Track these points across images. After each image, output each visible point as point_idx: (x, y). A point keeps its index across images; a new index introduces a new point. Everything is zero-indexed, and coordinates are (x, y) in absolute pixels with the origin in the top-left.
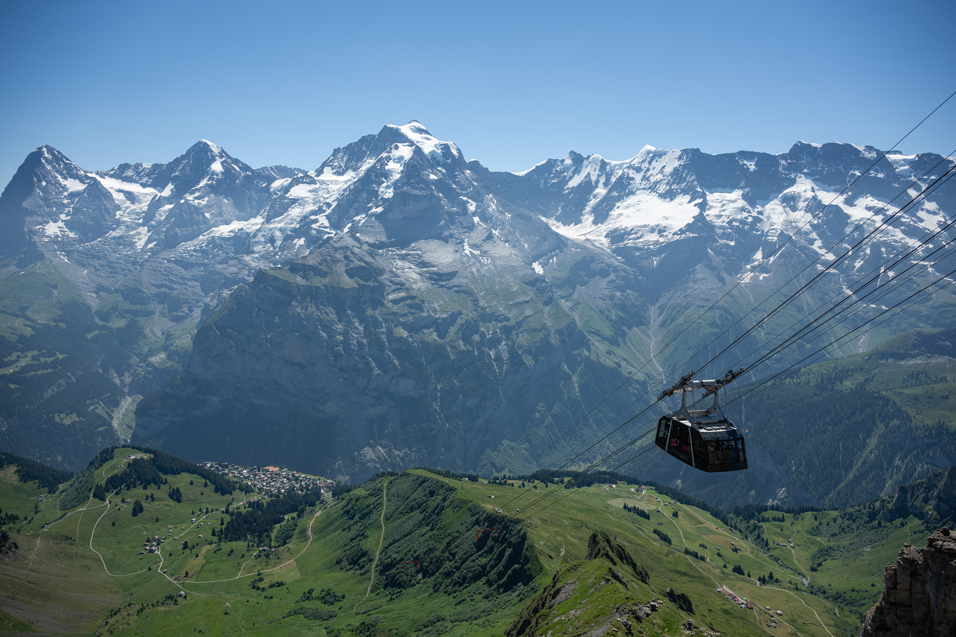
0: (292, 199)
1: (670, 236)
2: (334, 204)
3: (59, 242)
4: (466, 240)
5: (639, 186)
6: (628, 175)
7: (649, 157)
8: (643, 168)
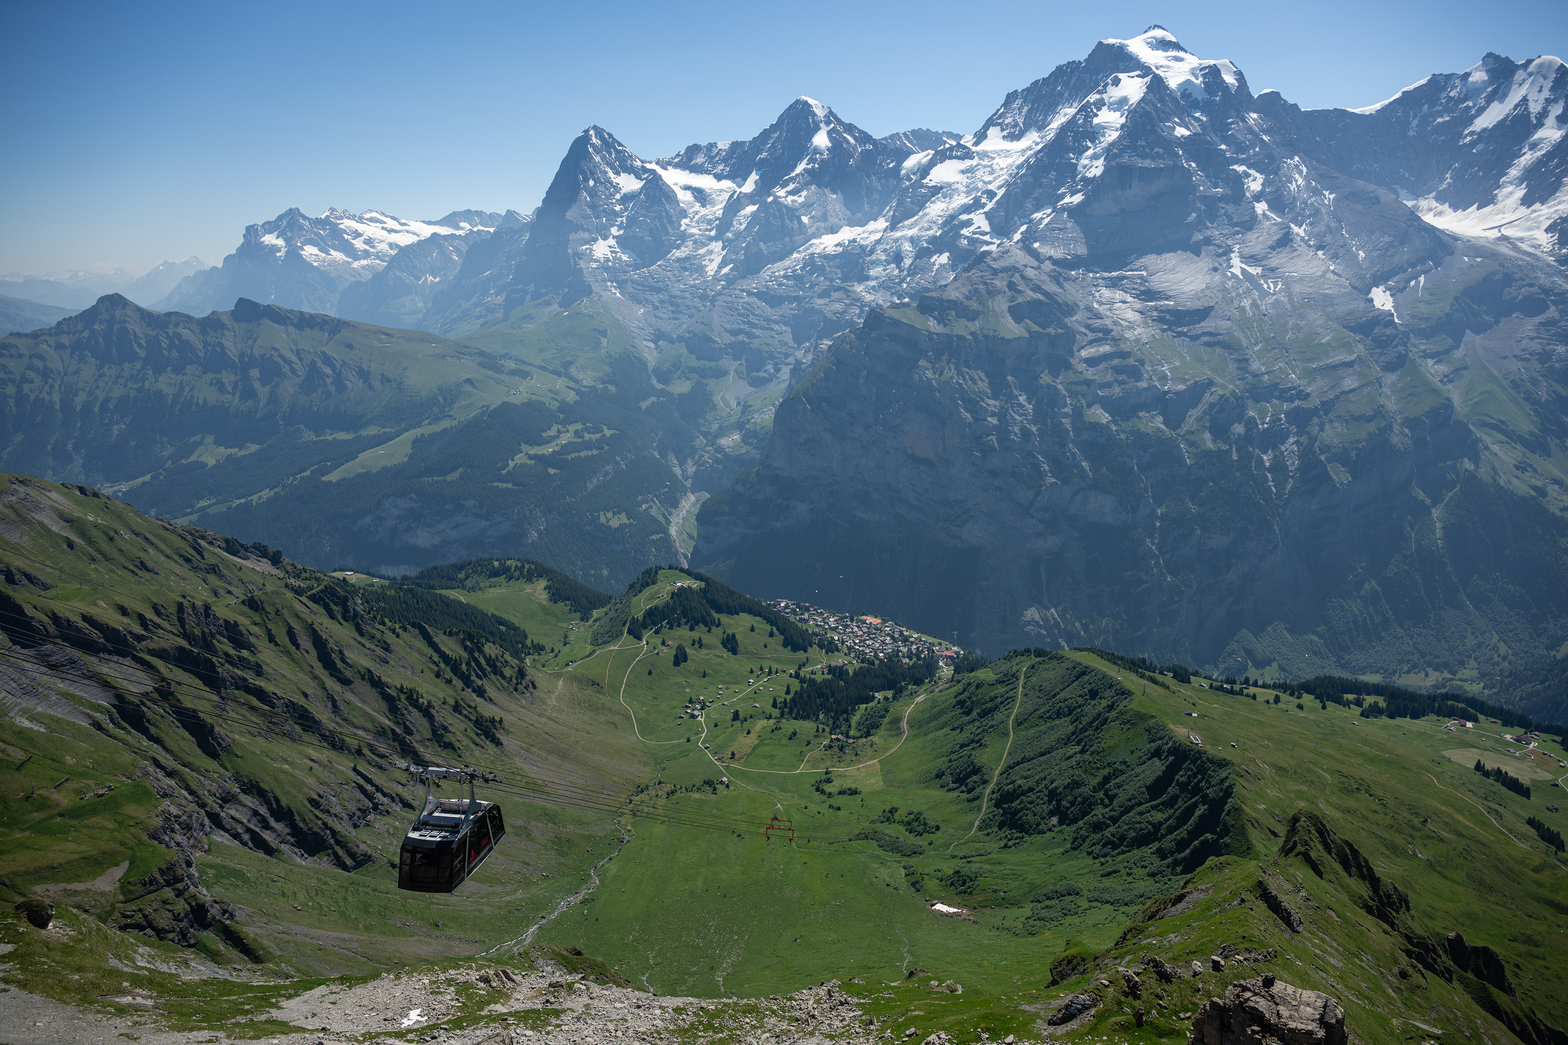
0: (933, 187)
2: (1001, 192)
3: (610, 268)
4: (1236, 248)
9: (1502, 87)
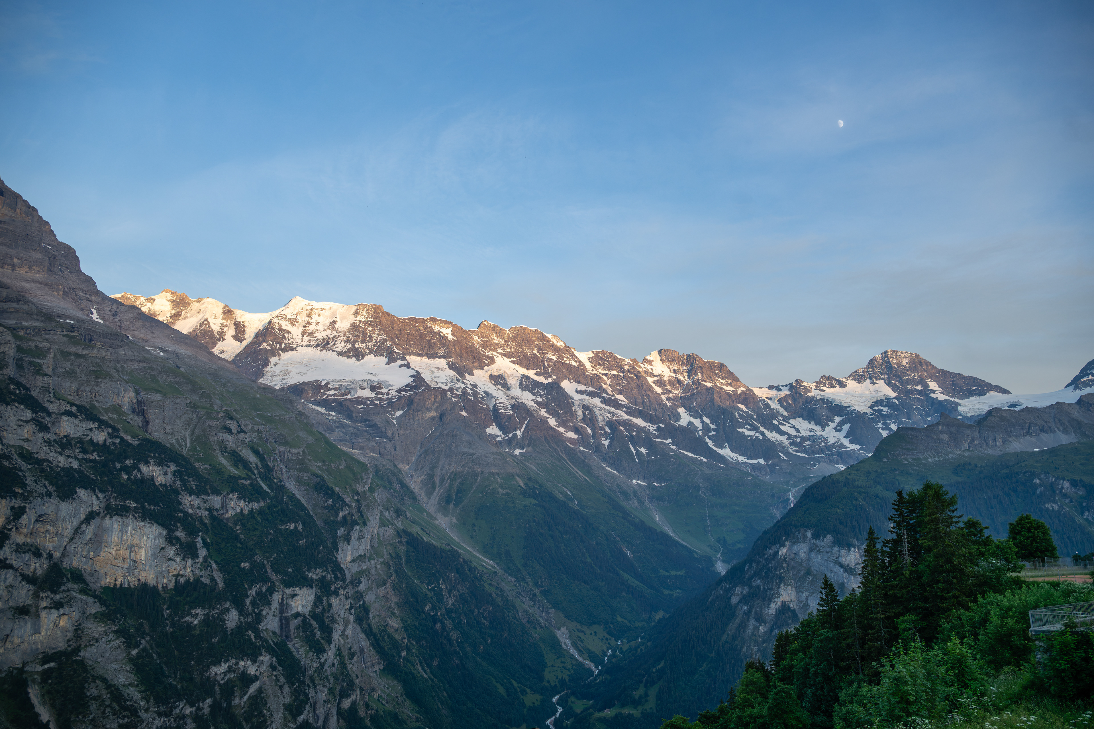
1: (394, 393)
5: (299, 341)
6: (280, 326)
7: (307, 310)
8: (300, 321)
9: (183, 312)
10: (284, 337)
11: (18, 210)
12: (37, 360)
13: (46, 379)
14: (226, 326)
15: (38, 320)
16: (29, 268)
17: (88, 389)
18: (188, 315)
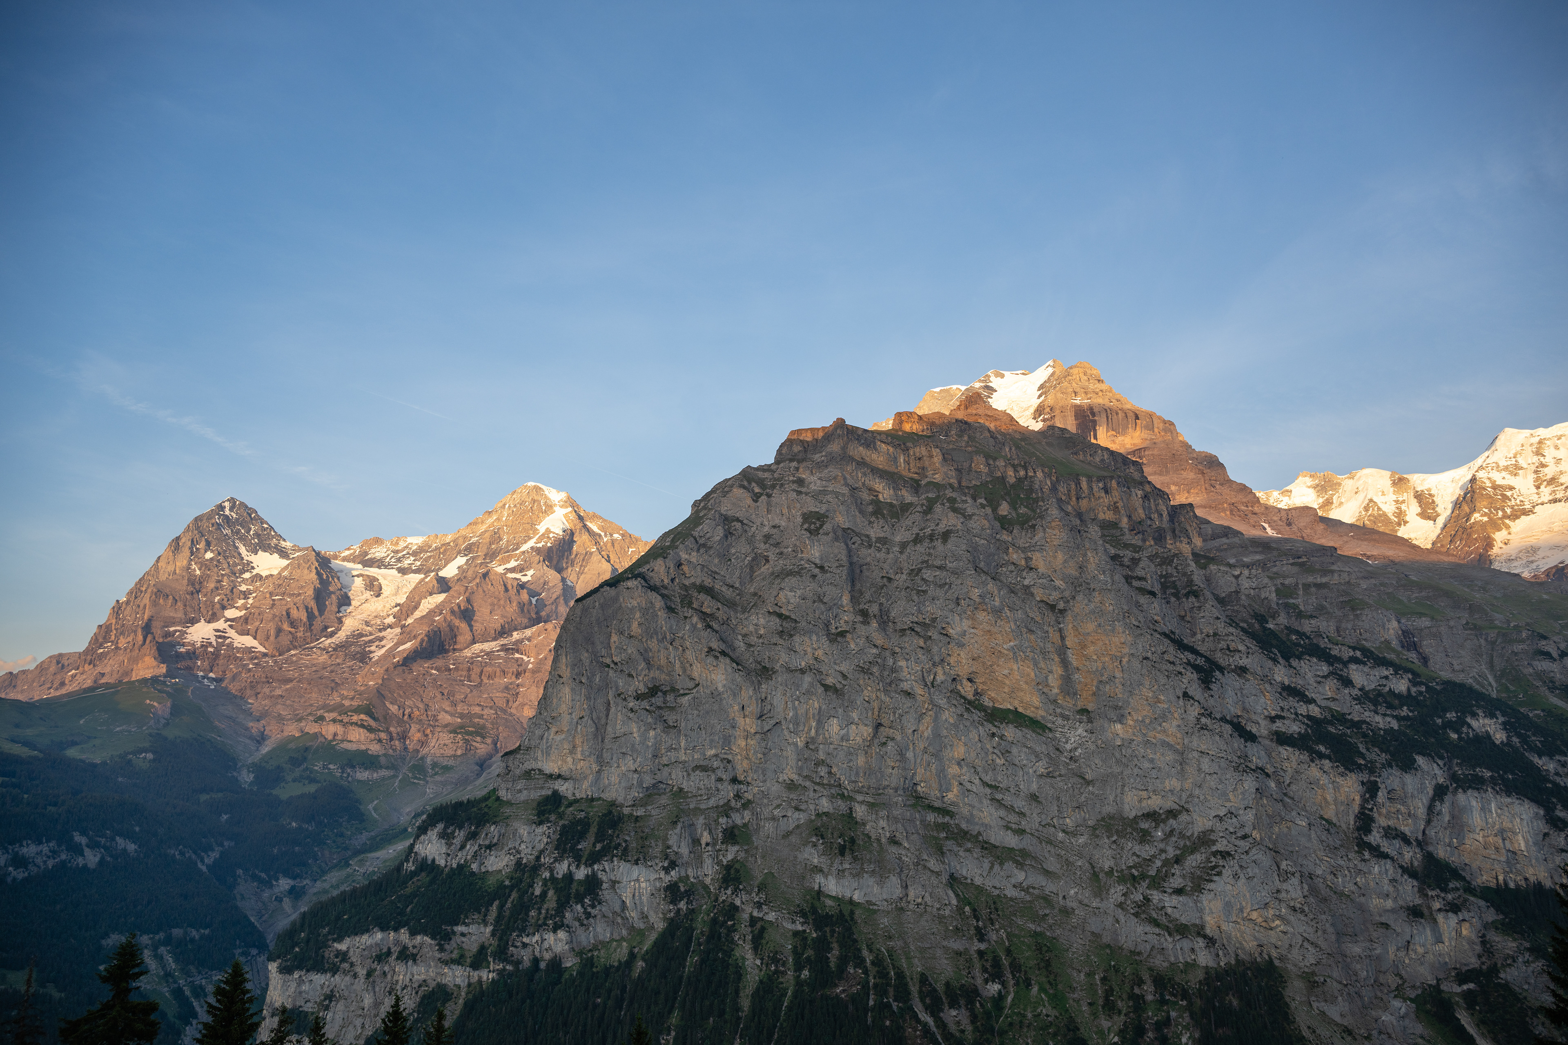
3: (209, 655)
5: (1535, 498)
6: (1493, 483)
7: (1531, 445)
8: (1525, 465)
9: (1335, 498)
10: (1505, 498)
11: (1156, 430)
12: (1292, 601)
13: (1312, 622)
14: (1403, 502)
15: (1256, 552)
16: (1188, 492)
17: (1349, 626)
18: (1343, 500)
